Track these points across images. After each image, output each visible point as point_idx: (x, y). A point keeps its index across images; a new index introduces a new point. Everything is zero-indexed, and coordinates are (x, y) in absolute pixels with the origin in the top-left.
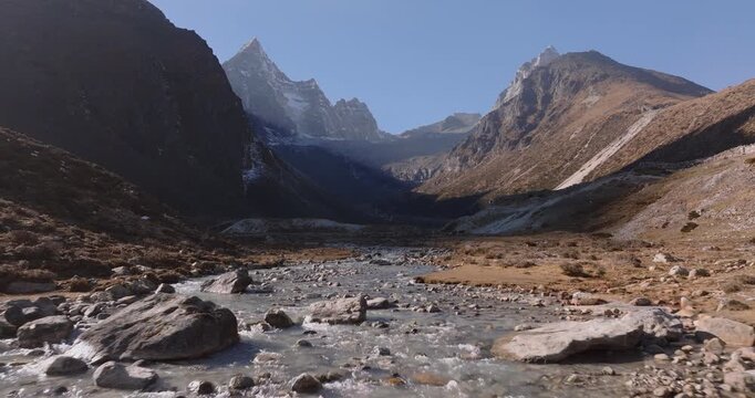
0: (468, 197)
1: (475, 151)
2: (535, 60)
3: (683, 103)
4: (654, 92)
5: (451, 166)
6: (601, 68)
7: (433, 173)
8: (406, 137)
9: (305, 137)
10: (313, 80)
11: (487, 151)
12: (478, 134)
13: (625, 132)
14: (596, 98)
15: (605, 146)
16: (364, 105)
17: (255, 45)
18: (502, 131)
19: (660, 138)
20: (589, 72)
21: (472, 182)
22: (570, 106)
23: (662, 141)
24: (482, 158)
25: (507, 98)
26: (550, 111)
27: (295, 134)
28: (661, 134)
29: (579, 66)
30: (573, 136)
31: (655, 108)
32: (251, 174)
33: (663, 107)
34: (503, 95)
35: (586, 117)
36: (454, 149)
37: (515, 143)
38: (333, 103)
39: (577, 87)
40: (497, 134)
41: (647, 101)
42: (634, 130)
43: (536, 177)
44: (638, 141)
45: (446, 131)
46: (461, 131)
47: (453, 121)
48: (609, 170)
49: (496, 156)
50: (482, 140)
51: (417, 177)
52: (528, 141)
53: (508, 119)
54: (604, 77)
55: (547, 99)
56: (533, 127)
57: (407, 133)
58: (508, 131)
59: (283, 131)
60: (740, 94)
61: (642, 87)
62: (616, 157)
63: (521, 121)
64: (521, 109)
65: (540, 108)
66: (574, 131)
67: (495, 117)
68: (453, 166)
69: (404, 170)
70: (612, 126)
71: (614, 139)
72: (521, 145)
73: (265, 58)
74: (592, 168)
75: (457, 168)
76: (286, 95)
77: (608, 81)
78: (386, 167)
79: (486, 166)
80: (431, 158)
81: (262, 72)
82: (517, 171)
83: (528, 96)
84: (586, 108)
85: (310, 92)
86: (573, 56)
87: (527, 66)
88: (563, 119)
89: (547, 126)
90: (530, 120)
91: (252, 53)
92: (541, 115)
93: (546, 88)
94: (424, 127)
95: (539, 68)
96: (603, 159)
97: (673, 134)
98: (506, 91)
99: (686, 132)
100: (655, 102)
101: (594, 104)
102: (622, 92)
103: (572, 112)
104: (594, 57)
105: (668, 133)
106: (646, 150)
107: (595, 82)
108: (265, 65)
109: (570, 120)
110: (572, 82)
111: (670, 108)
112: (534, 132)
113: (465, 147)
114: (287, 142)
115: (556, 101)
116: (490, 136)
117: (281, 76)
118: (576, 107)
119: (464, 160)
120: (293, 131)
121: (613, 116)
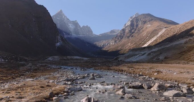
0: (117, 51)
1: (118, 39)
2: (133, 16)
3: (173, 26)
4: (165, 24)
5: (112, 43)
6: (150, 18)
7: (107, 45)
8: (100, 35)
9: (74, 35)
10: (76, 21)
11: (122, 39)
12: (119, 35)
13: (158, 34)
14: (150, 25)
15: (153, 37)
16: (89, 27)
17: (61, 11)
18: (125, 34)
19: (167, 35)
20: (148, 19)
21: (118, 47)
22: (143, 27)
23: (168, 36)
24: (120, 41)
26: (138, 29)
27: (72, 35)
28: (168, 34)
29: (145, 17)
30: (144, 35)
31: (165, 28)
32: (58, 44)
33: (167, 27)
34: (125, 25)
35: (147, 30)
36: (113, 38)
37: (129, 37)
38: (81, 27)
39: (145, 22)
40: (124, 35)
41: (163, 26)
42: (160, 34)
43: (135, 45)
44: (161, 36)
45: (111, 34)
46: (115, 34)
47: (112, 31)
48: (154, 44)
49: (124, 40)
50: (120, 36)
51: (103, 46)
52: (132, 36)
53: (127, 31)
54: (152, 20)
55: (137, 26)
56: (133, 33)
57: (101, 34)
58: (127, 34)
59: (68, 34)
60: (189, 24)
61: (162, 23)
62: (156, 40)
63: (130, 31)
64: (130, 28)
65: (135, 28)
66: (144, 34)
67: (123, 30)
68: (113, 43)
69: (100, 44)
70: (154, 32)
71: (155, 36)
72: (130, 37)
73: (64, 15)
74: (149, 43)
75: (114, 43)
76: (69, 24)
78: (95, 43)
79: (121, 43)
80: (107, 41)
81: (63, 18)
82: (129, 44)
83: (132, 25)
84: (147, 28)
85: (75, 24)
86: (144, 14)
87: (131, 17)
88: (141, 31)
89: (137, 33)
90: (133, 31)
91: (60, 14)
92: (136, 30)
93: (137, 23)
94: (105, 33)
95: (135, 18)
96: (152, 41)
98: (126, 24)
99: (175, 34)
100: (165, 26)
101: (149, 27)
102: (156, 24)
103: (144, 29)
104: (149, 15)
105: (170, 34)
106: (164, 38)
107: (149, 21)
108: (63, 16)
109: (143, 31)
110: (144, 21)
111: (170, 28)
112: (134, 34)
113: (116, 38)
114: (69, 36)
115: (139, 26)
116: (122, 35)
117: (68, 19)
118: (145, 28)
119: (116, 41)
120: (71, 34)
121: (155, 30)
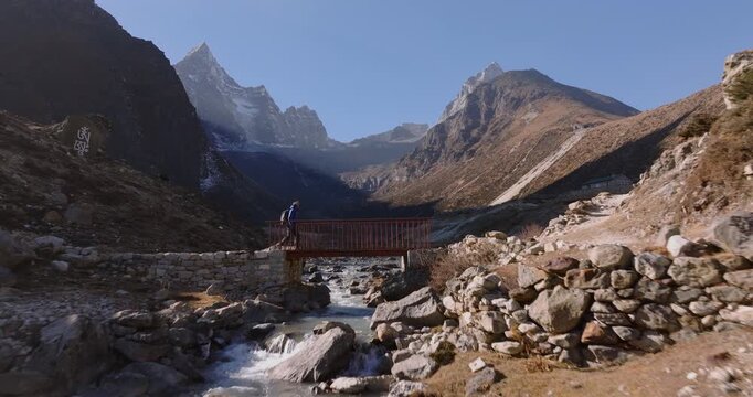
0: (414, 207)
1: (422, 162)
2: (479, 75)
4: (585, 111)
5: (398, 175)
6: (539, 86)
7: (381, 182)
8: (355, 145)
9: (254, 143)
10: (263, 87)
11: (435, 161)
12: (425, 146)
13: (558, 148)
14: (534, 115)
15: (540, 161)
16: (314, 113)
17: (204, 50)
18: (448, 143)
19: (588, 155)
20: (530, 89)
21: (419, 192)
22: (511, 122)
23: (589, 158)
24: (427, 170)
25: (453, 111)
26: (492, 125)
27: (245, 140)
28: (589, 151)
29: (520, 84)
30: (512, 150)
31: (586, 127)
32: (208, 182)
33: (593, 125)
34: (449, 107)
35: (525, 133)
36: (402, 159)
37: (461, 154)
38: (283, 110)
39: (517, 103)
40: (443, 146)
41: (580, 120)
42: (566, 147)
43: (478, 188)
44: (569, 157)
45: (394, 141)
46: (410, 141)
47: (400, 132)
48: (542, 184)
49: (443, 167)
50: (429, 151)
51: (366, 185)
52: (472, 153)
53: (454, 132)
54: (542, 95)
55: (490, 114)
56: (476, 140)
57: (356, 141)
58: (453, 144)
59: (232, 137)
60: (654, 119)
61: (576, 107)
62: (549, 172)
63: (465, 134)
64: (466, 122)
65: (483, 122)
66: (514, 146)
67: (441, 130)
68: (401, 176)
69: (356, 180)
70: (548, 142)
71: (548, 154)
72: (465, 157)
73: (214, 63)
74: (528, 181)
75: (405, 178)
76: (234, 100)
77: (545, 98)
78: (336, 175)
79: (432, 176)
80: (379, 167)
81: (211, 78)
82: (461, 182)
83: (472, 110)
84: (525, 124)
85: (260, 98)
86: (514, 74)
87: (472, 80)
88: (503, 135)
89: (489, 140)
90: (474, 133)
91: (201, 58)
92: (484, 130)
93: (489, 103)
94: (373, 137)
95: (483, 84)
96: (539, 172)
97: (599, 152)
98: (452, 103)
99: (609, 150)
100: (585, 121)
101: (533, 121)
102: (557, 110)
103: (512, 127)
104: (533, 76)
105: (595, 151)
106: (575, 166)
107: (534, 99)
108: (213, 71)
109: (510, 135)
110: (513, 99)
111: (598, 127)
112: (477, 145)
113: (412, 158)
114: (235, 148)
115: (498, 115)
116: (436, 147)
117: (231, 81)
118: (517, 123)
119: (412, 170)
120: (242, 138)
121: (548, 132)
